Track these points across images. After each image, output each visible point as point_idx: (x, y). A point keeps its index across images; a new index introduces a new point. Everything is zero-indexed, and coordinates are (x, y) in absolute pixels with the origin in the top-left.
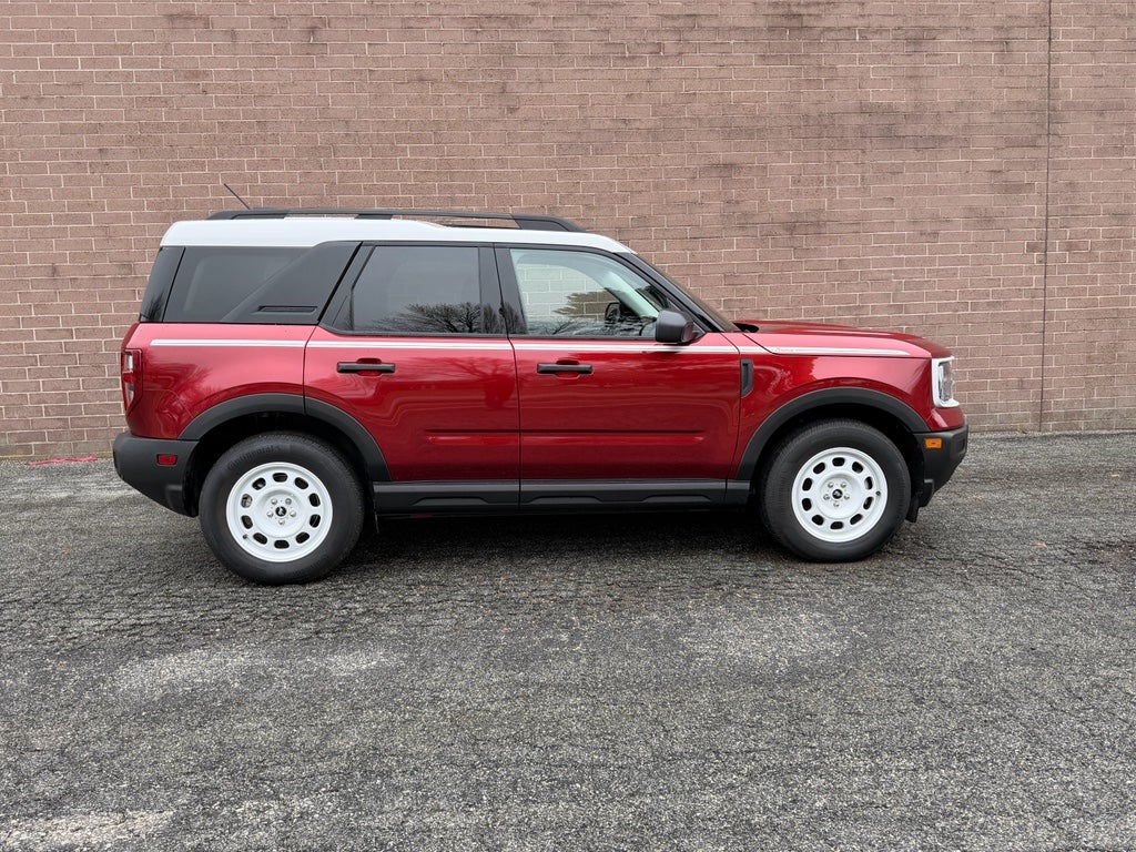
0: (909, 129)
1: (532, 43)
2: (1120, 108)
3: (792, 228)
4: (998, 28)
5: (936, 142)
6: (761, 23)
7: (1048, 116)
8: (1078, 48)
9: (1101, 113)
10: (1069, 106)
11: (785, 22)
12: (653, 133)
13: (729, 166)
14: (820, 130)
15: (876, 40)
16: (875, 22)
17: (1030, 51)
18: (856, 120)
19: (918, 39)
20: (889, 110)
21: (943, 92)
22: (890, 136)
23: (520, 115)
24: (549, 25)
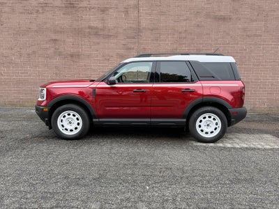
0: (102, 33)
1: (6, 9)
2: (157, 29)
3: (72, 56)
4: (125, 8)
5: (109, 36)
6: (63, 5)
7: (138, 31)
8: (146, 14)
9: (152, 30)
10: (144, 28)
11: (69, 5)
12: (36, 31)
13: (56, 40)
14: (78, 32)
15: (93, 10)
16: (92, 6)
17: (133, 14)
18: (88, 30)
19: (104, 10)
20: (97, 28)
21: (110, 24)
22: (97, 34)
23: (4, 26)
24: (10, 5)
